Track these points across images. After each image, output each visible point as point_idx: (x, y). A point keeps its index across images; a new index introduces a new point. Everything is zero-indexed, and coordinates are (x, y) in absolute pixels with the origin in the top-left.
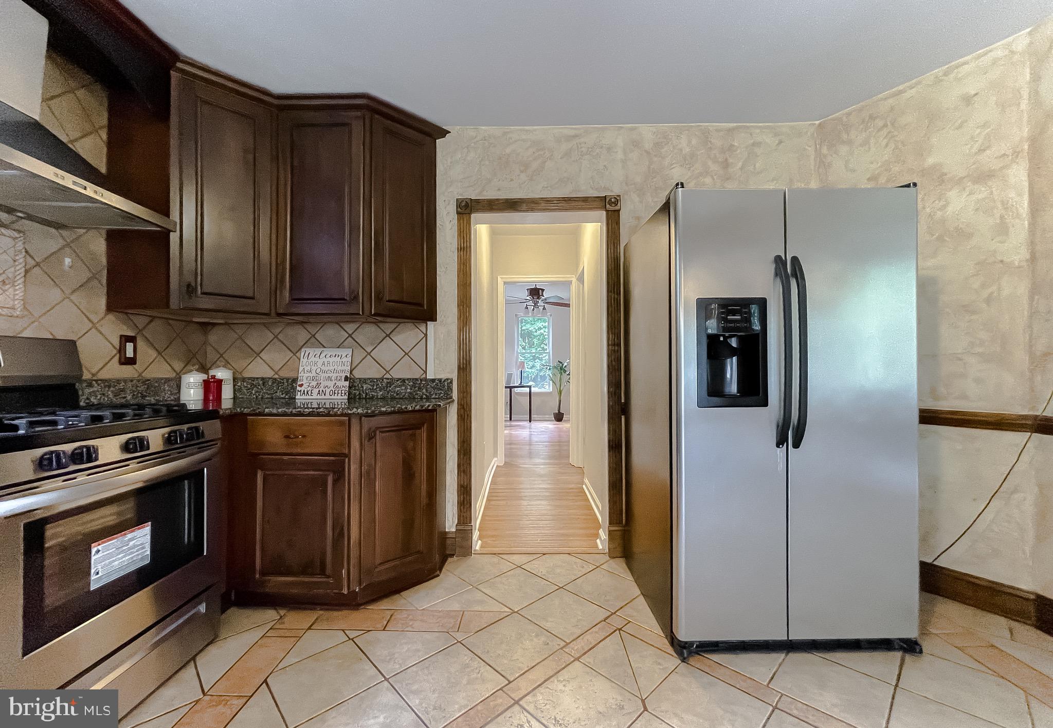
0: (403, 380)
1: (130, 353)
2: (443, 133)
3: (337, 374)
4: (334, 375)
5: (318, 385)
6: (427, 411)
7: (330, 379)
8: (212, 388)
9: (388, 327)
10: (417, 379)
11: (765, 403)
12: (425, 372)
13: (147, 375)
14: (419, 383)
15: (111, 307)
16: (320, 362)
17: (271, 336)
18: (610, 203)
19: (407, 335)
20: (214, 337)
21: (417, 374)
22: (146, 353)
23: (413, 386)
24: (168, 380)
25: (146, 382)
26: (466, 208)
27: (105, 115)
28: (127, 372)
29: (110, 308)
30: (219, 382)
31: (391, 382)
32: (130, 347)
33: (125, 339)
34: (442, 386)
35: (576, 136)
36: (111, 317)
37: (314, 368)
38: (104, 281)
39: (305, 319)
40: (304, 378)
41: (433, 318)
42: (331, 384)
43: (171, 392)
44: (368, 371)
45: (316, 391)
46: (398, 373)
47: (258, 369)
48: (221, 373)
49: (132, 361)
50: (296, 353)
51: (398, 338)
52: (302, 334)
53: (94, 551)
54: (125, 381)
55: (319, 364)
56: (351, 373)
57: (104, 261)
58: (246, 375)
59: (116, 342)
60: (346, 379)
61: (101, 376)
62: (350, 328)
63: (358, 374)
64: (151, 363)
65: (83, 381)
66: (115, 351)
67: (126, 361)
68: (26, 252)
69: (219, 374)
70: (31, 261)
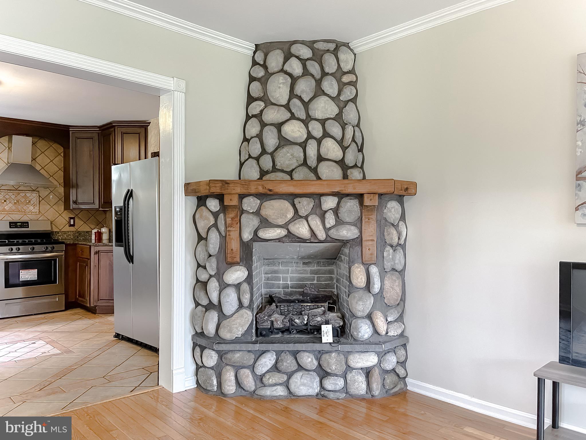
1: (72, 223)
2: (150, 123)
8: (97, 235)
13: (79, 230)
22: (79, 222)
24: (87, 232)
25: (79, 233)
27: (62, 149)
29: (65, 209)
32: (72, 221)
33: (71, 218)
36: (66, 211)
38: (63, 200)
43: (89, 236)
49: (73, 225)
53: (21, 271)
54: (71, 231)
57: (63, 194)
59: (67, 219)
61: (62, 230)
64: (81, 226)
65: (56, 232)
66: (67, 222)
67: (71, 226)
68: (40, 196)
69: (103, 230)
70: (41, 199)
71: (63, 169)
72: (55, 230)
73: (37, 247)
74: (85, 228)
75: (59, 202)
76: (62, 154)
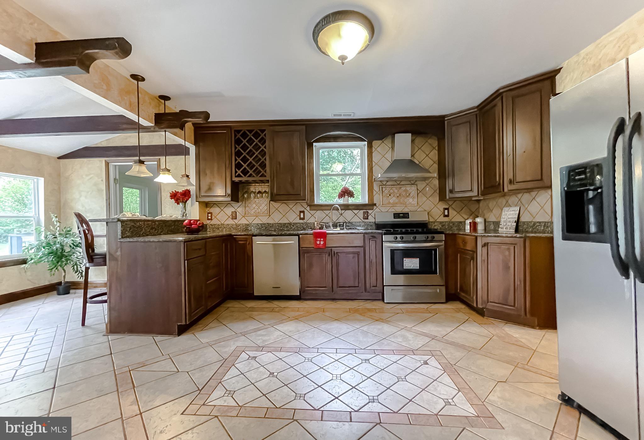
0: (540, 223)
1: (446, 213)
2: (559, 70)
3: (513, 220)
5: (505, 225)
7: (510, 222)
8: (472, 225)
9: (533, 194)
10: (546, 222)
12: (552, 217)
13: (453, 220)
14: (548, 224)
17: (495, 203)
19: (542, 198)
21: (548, 219)
22: (452, 213)
23: (544, 226)
24: (461, 222)
25: (454, 223)
27: (437, 142)
28: (446, 219)
29: (440, 200)
31: (534, 223)
32: (446, 211)
33: (445, 209)
36: (440, 202)
37: (506, 217)
38: (438, 193)
40: (502, 221)
42: (510, 224)
43: (462, 226)
44: (526, 218)
45: (505, 228)
46: (538, 219)
47: (492, 217)
49: (448, 216)
53: (404, 260)
54: (445, 222)
55: (508, 215)
57: (438, 186)
59: (442, 210)
60: (515, 222)
61: (437, 221)
62: (520, 196)
63: (522, 219)
64: (455, 216)
65: (432, 222)
66: (442, 213)
67: (445, 216)
68: (418, 189)
69: (478, 220)
70: (419, 192)
71: (437, 162)
72: (431, 220)
73: (419, 237)
74: (458, 219)
75: (434, 194)
76: (437, 148)
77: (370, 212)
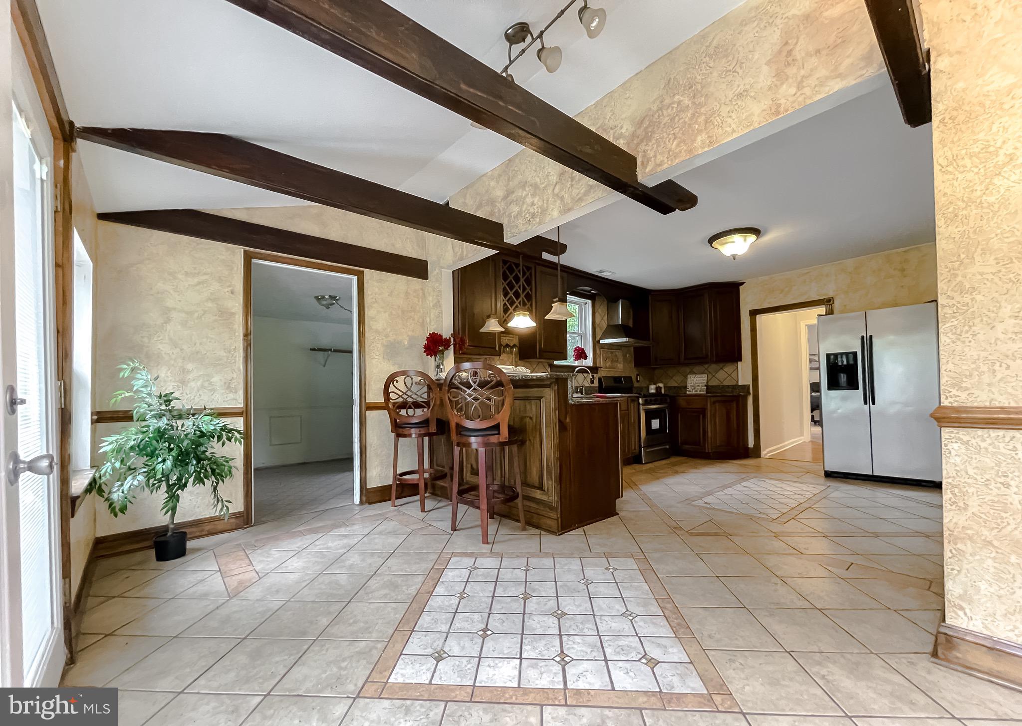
0: (729, 386)
1: (638, 379)
2: (742, 284)
3: (702, 384)
4: (700, 385)
5: (695, 388)
6: (735, 396)
7: (699, 386)
8: (659, 389)
9: (721, 365)
10: (734, 385)
11: (857, 389)
12: (738, 382)
13: (642, 385)
14: (736, 387)
15: (635, 366)
16: (695, 380)
17: (676, 371)
18: (827, 302)
19: (729, 368)
20: (657, 372)
21: (734, 383)
22: (642, 379)
23: (733, 388)
24: (646, 387)
26: (754, 313)
30: (661, 387)
31: (723, 386)
32: (638, 377)
33: (637, 375)
34: (746, 388)
35: (808, 272)
36: (634, 369)
37: (693, 382)
38: (633, 361)
39: (687, 365)
40: (689, 385)
41: (741, 361)
42: (699, 388)
44: (714, 382)
45: (694, 391)
46: (726, 383)
47: (673, 383)
48: (661, 385)
50: (686, 377)
51: (726, 369)
52: (688, 370)
56: (707, 382)
57: (633, 353)
58: (669, 385)
60: (705, 386)
61: (634, 386)
62: (706, 366)
63: (710, 384)
64: (642, 382)
67: (638, 382)
68: (623, 355)
77: (595, 375)
